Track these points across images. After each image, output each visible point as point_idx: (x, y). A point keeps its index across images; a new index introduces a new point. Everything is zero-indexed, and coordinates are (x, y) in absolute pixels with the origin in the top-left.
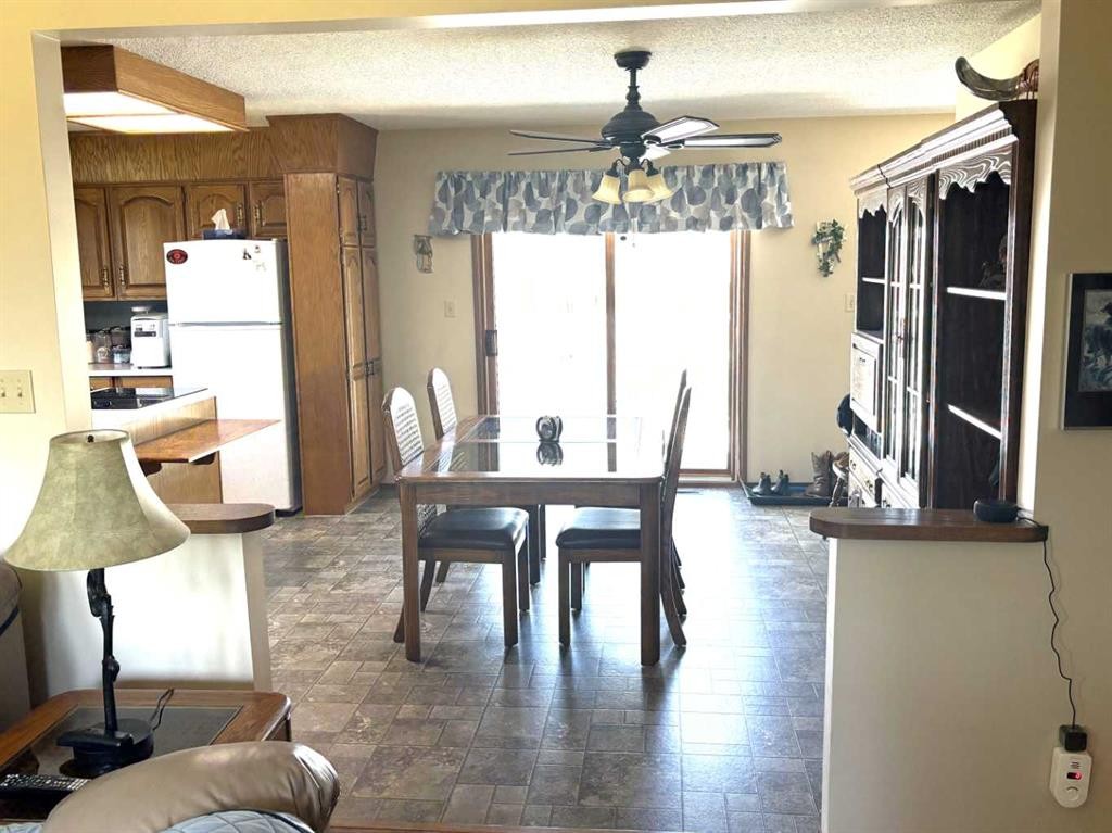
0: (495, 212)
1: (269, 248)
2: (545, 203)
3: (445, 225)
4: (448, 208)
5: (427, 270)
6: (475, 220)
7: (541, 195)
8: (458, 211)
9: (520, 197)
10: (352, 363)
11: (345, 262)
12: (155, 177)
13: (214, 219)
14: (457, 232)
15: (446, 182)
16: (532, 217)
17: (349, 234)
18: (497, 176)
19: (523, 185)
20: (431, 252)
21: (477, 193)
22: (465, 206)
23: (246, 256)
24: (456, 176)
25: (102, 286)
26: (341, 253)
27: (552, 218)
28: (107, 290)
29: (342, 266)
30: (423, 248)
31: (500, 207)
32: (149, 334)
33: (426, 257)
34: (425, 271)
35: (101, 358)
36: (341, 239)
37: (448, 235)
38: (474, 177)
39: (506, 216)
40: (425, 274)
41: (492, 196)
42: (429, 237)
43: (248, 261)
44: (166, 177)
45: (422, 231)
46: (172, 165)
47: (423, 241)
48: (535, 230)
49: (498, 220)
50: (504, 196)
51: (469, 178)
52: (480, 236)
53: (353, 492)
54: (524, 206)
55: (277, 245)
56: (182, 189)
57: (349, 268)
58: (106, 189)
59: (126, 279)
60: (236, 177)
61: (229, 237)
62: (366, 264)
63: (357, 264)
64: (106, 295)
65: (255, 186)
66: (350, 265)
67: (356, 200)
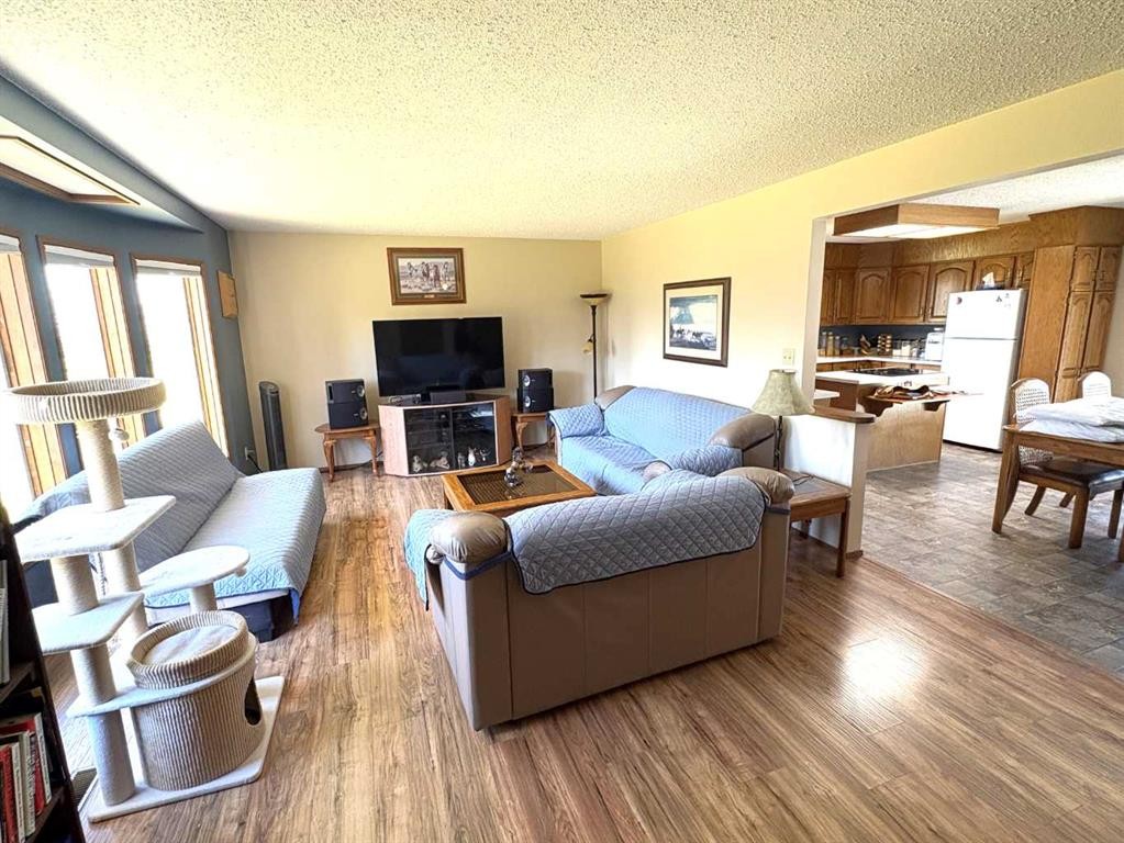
1: (1015, 296)
10: (1062, 368)
11: (1070, 303)
12: (960, 257)
13: (984, 279)
17: (1080, 284)
23: (999, 299)
25: (919, 317)
26: (1069, 295)
28: (922, 318)
29: (1068, 305)
32: (936, 343)
35: (915, 354)
36: (1070, 286)
43: (999, 303)
44: (965, 256)
46: (970, 250)
55: (1022, 293)
56: (975, 262)
57: (1075, 307)
58: (931, 265)
59: (932, 313)
60: (1010, 252)
61: (992, 289)
62: (1099, 302)
63: (1086, 304)
64: (919, 321)
65: (1023, 256)
66: (1075, 304)
67: (1096, 260)
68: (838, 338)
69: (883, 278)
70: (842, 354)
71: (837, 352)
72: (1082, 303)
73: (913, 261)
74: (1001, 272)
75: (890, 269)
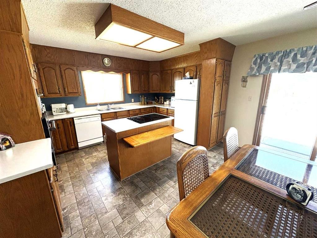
0: (276, 66)
1: (196, 81)
2: (302, 60)
3: (253, 73)
4: (256, 66)
5: (245, 87)
6: (266, 70)
7: (301, 57)
8: (260, 67)
9: (290, 59)
10: (213, 113)
11: (216, 85)
13: (186, 75)
14: (258, 74)
15: (257, 58)
16: (294, 66)
17: (219, 76)
18: (280, 52)
19: (292, 54)
20: (247, 81)
21: (269, 60)
22: (263, 65)
24: (261, 55)
25: (170, 90)
26: (215, 82)
27: (306, 66)
29: (215, 86)
30: (244, 80)
31: (279, 64)
33: (245, 83)
34: (244, 87)
35: (170, 104)
36: (215, 78)
37: (254, 76)
38: (269, 54)
39: (281, 67)
40: (244, 88)
41: (276, 60)
42: (247, 77)
43: (191, 84)
44: (181, 66)
45: (245, 75)
46: (183, 64)
47: (245, 78)
48: (294, 71)
49: (277, 68)
50: (281, 59)
51: (267, 55)
52: (267, 75)
53: (209, 146)
54: (291, 62)
55: (198, 80)
56: (184, 68)
57: (217, 87)
58: (172, 70)
59: (173, 89)
60: (195, 64)
61: (188, 79)
62: (225, 85)
63: (221, 85)
64: (170, 92)
65: (199, 66)
66: (217, 85)
67: (224, 66)
68: (145, 98)
69: (158, 75)
70: (147, 104)
71: (146, 103)
72: (219, 85)
73: (167, 69)
74: (192, 72)
75: (160, 72)
